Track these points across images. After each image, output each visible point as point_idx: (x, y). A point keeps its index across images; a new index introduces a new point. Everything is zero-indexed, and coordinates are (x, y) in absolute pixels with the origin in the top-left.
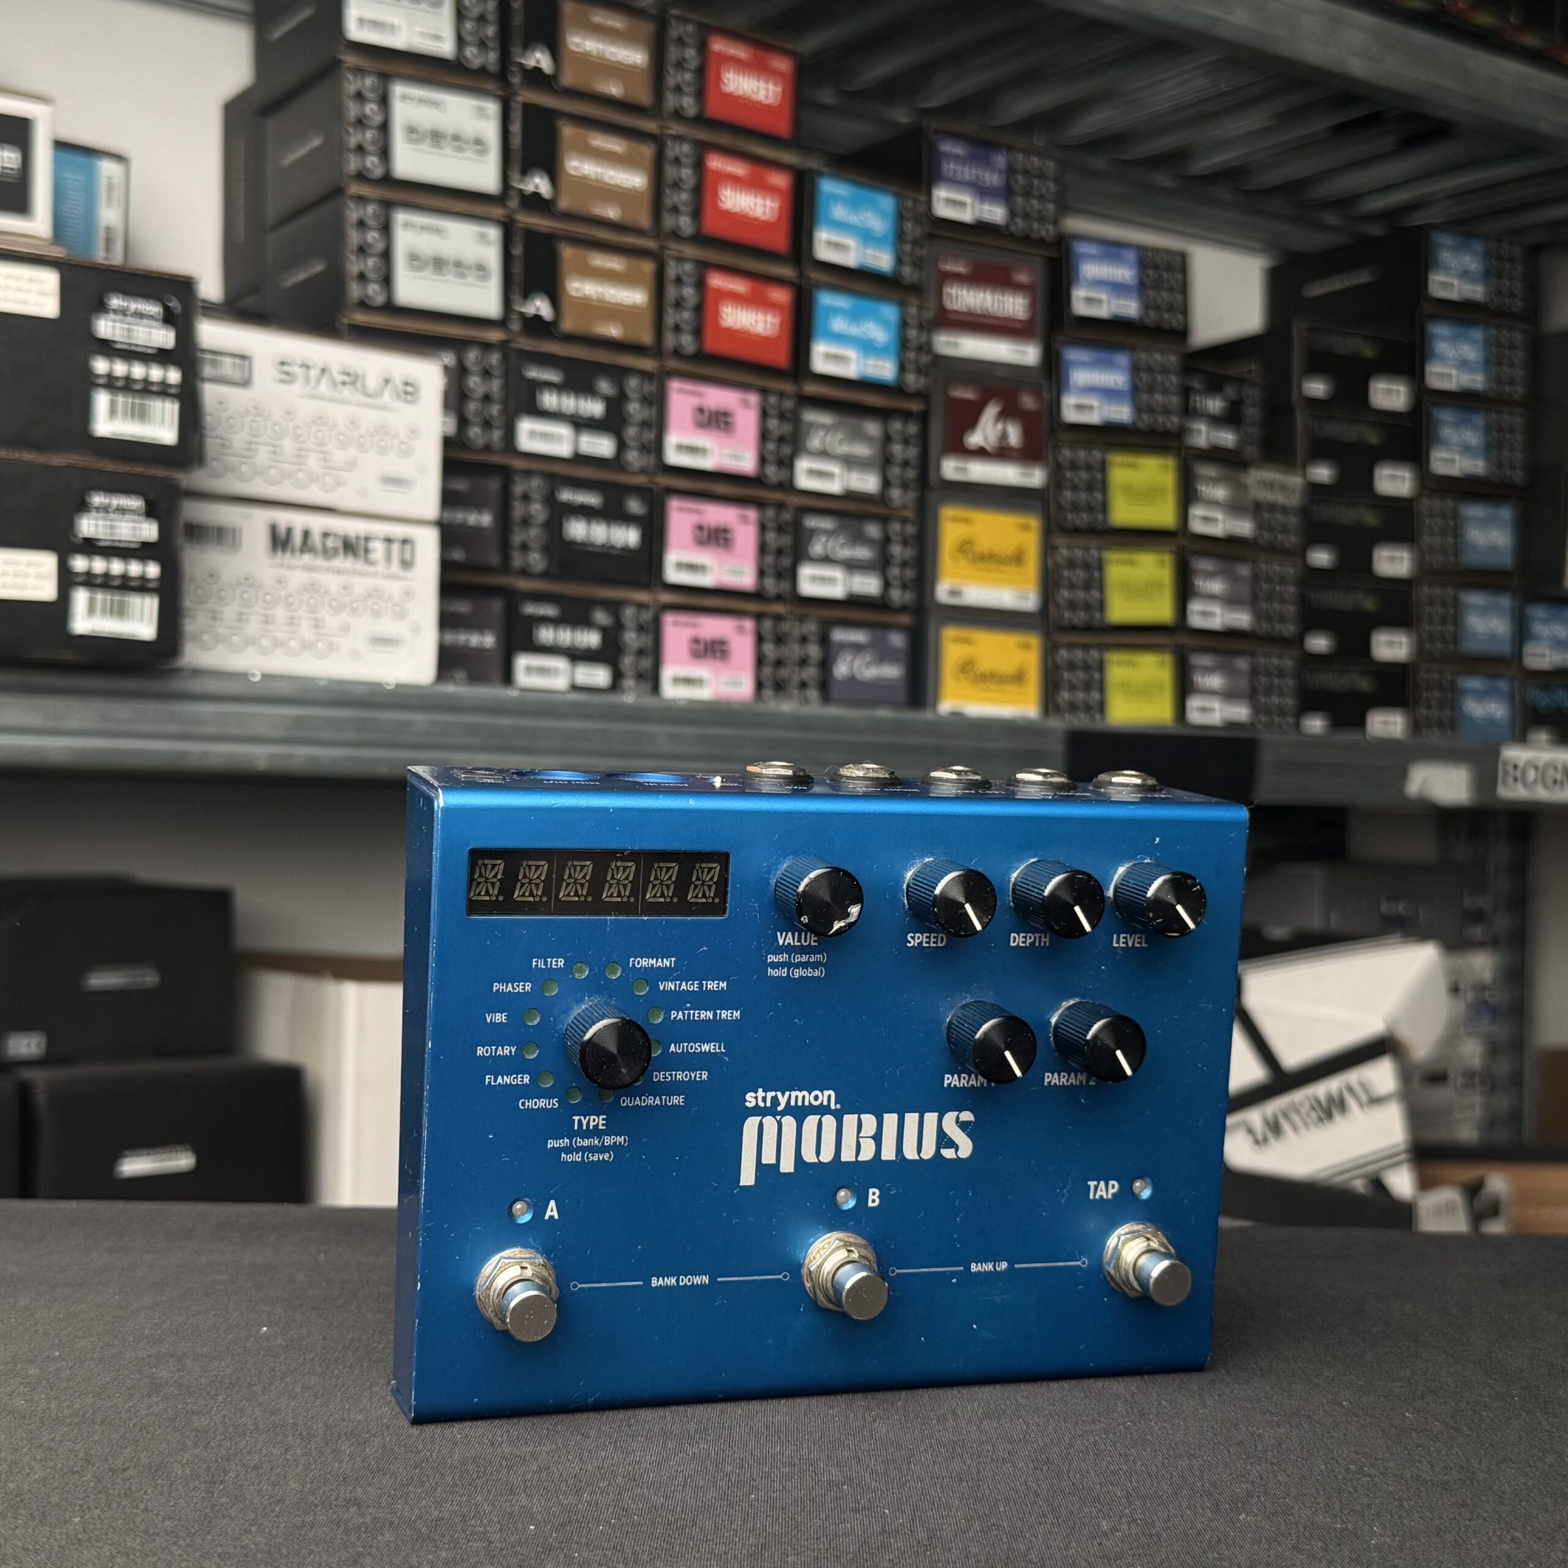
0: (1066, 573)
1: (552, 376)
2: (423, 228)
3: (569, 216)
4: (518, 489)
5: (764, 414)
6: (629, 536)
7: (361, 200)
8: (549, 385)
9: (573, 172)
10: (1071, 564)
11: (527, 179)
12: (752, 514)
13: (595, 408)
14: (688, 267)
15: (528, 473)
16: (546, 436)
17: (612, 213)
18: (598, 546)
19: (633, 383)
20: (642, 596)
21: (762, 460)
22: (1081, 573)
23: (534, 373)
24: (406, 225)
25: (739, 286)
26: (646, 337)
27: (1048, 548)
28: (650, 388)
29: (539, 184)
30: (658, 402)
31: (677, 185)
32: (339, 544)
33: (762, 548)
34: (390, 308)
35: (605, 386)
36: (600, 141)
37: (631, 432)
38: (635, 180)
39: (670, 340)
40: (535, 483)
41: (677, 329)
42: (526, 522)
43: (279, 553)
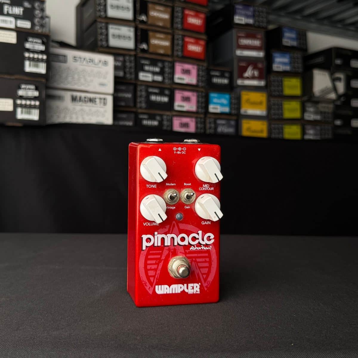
0: (273, 107)
1: (147, 62)
2: (116, 29)
3: (151, 25)
4: (139, 88)
5: (198, 70)
6: (165, 99)
7: (101, 22)
8: (147, 65)
9: (151, 15)
10: (274, 104)
11: (141, 16)
12: (195, 94)
13: (157, 70)
14: (180, 36)
15: (141, 85)
16: (146, 76)
17: (161, 24)
18: (158, 102)
19: (166, 64)
20: (168, 113)
21: (198, 81)
22: (277, 107)
23: (143, 62)
24: (112, 28)
25: (192, 40)
26: (169, 53)
27: (268, 101)
28: (170, 65)
29: (144, 18)
30: (173, 68)
31: (177, 17)
32: (89, 100)
33: (198, 102)
34: (108, 47)
35: (160, 64)
36: (158, 7)
37: (166, 75)
38: (166, 16)
39: (175, 53)
40: (143, 87)
41: (177, 51)
42: (141, 96)
43: (74, 102)
